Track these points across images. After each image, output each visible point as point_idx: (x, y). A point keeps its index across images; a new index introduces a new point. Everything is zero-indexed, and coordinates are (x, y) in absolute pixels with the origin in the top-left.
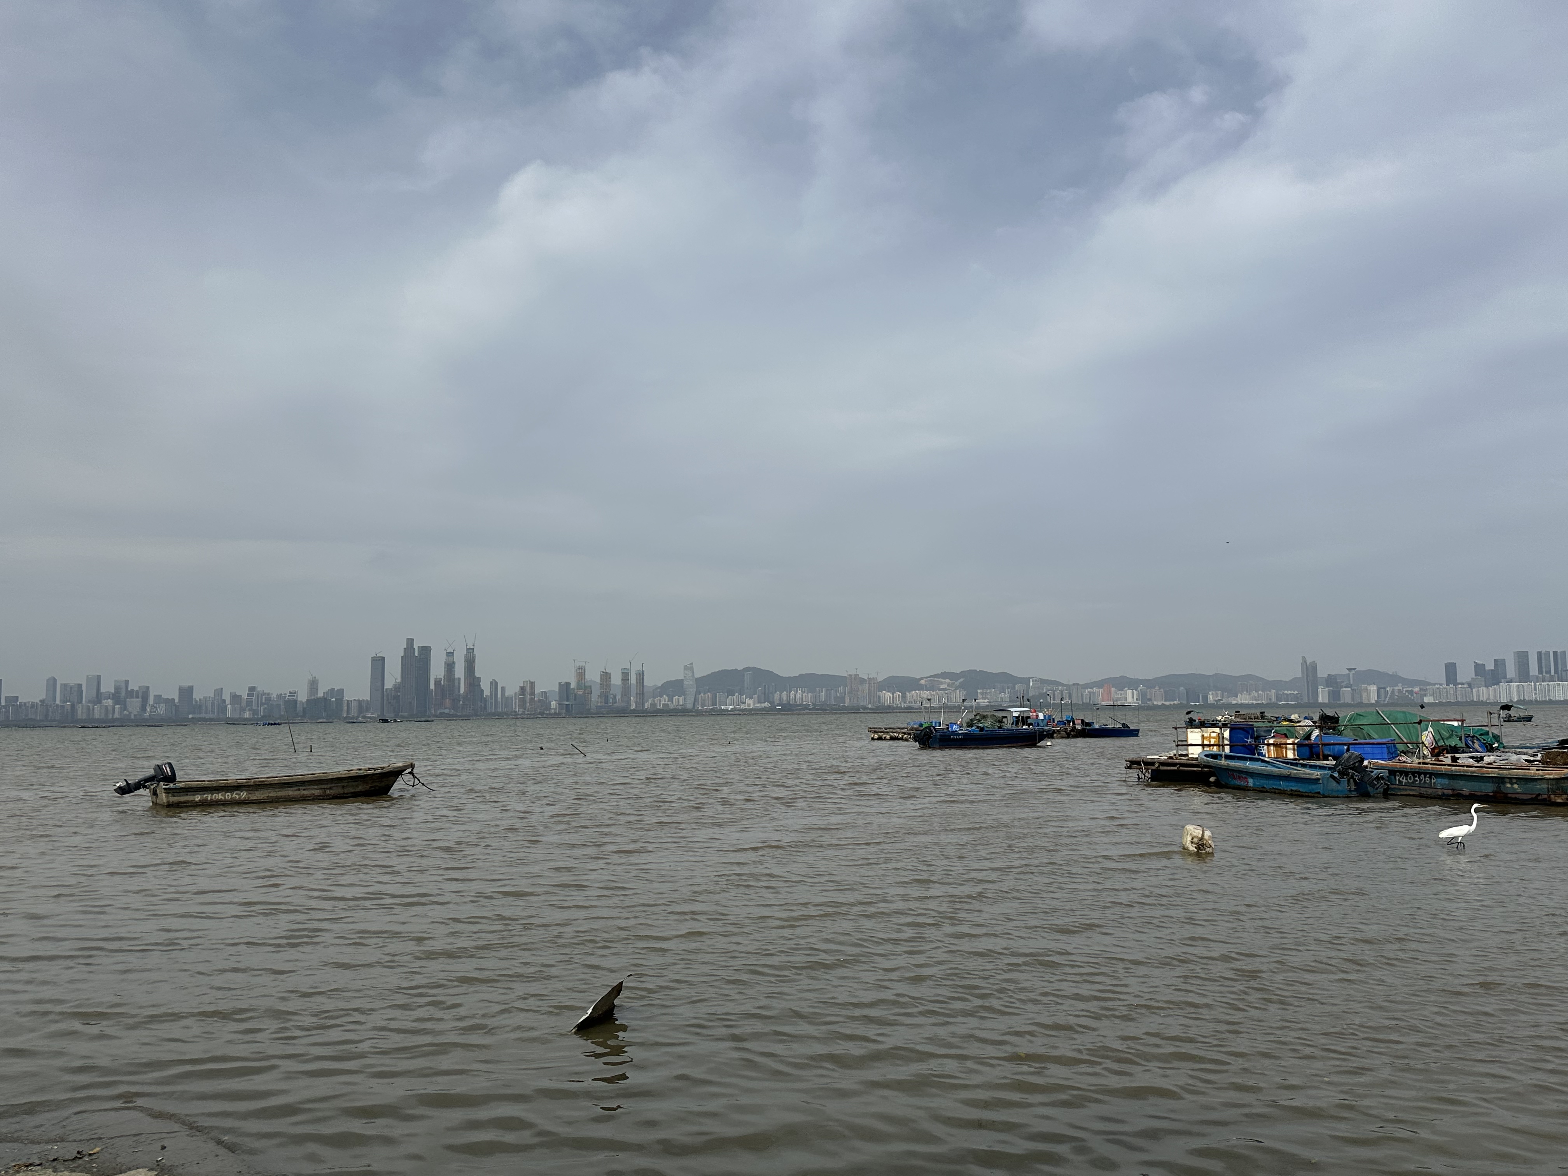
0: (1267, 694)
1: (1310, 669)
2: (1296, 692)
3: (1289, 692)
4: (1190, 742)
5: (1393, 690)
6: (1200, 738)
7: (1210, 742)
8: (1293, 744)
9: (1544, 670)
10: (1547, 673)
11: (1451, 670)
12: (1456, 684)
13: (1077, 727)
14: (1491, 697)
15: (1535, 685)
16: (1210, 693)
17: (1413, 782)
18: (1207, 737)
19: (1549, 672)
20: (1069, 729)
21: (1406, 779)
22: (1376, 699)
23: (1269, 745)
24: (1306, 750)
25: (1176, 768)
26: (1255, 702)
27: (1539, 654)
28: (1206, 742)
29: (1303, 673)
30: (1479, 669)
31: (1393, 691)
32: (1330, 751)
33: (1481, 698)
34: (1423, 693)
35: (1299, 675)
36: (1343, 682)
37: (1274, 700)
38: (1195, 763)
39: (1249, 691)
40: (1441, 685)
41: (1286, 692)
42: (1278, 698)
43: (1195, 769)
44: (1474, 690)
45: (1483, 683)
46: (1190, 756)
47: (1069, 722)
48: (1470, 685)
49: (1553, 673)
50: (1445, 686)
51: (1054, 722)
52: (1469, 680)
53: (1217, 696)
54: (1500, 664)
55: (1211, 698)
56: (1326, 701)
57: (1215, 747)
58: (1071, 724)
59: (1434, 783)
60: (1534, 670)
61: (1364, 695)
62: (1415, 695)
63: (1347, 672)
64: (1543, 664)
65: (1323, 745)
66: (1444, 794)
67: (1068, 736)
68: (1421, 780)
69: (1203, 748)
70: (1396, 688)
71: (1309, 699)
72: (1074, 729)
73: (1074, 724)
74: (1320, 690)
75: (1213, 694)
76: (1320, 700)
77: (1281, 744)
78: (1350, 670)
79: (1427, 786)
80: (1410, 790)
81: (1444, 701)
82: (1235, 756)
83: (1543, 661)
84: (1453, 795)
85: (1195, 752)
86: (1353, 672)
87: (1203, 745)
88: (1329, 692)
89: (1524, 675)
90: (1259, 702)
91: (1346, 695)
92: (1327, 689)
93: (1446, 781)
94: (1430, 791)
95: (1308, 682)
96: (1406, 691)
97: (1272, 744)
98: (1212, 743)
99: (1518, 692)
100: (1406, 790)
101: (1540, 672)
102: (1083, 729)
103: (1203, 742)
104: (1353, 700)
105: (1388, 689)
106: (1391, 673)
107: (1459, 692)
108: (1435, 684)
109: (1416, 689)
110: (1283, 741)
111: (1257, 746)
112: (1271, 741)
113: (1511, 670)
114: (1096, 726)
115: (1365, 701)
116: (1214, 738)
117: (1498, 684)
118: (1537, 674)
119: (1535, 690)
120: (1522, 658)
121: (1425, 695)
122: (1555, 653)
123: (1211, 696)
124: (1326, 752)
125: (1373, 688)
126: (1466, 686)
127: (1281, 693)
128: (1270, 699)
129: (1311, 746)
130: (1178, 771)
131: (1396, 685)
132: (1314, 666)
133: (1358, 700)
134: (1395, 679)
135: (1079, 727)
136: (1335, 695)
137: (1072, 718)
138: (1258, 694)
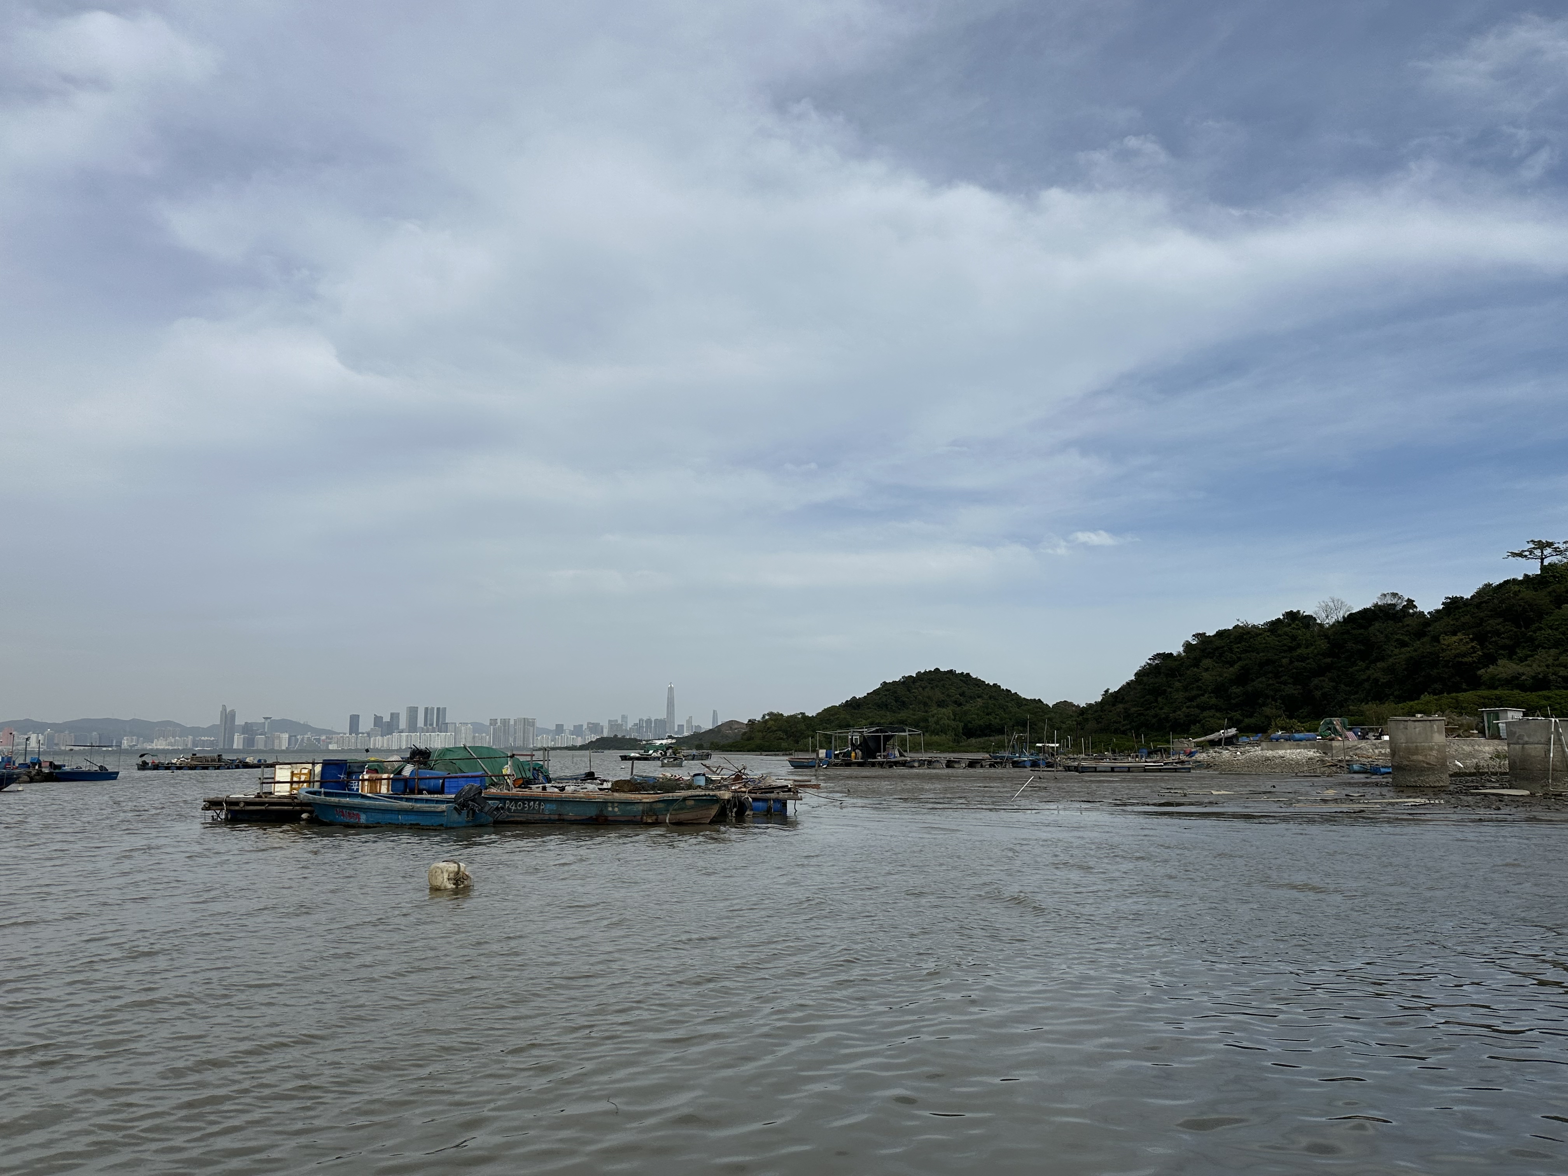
0: (184, 740)
1: (228, 717)
2: (213, 739)
3: (206, 738)
4: (277, 779)
5: (303, 738)
6: (289, 774)
7: (300, 778)
8: (388, 779)
9: (428, 723)
10: (430, 725)
11: (354, 720)
12: (357, 733)
13: (43, 770)
14: (385, 746)
15: (420, 735)
16: (125, 738)
17: (522, 809)
18: (297, 774)
19: (432, 725)
20: (34, 772)
21: (516, 807)
22: (287, 746)
23: (363, 780)
24: (401, 786)
25: (263, 808)
26: (170, 748)
27: (426, 709)
28: (295, 779)
29: (221, 721)
30: (378, 720)
31: (303, 740)
32: (425, 784)
33: (377, 746)
34: (328, 741)
35: (219, 723)
36: (258, 730)
37: (189, 746)
38: (281, 801)
39: (165, 737)
40: (345, 734)
41: (203, 738)
42: (195, 744)
43: (286, 808)
44: (372, 739)
45: (380, 733)
46: (276, 794)
47: (34, 764)
48: (368, 734)
49: (435, 726)
50: (348, 735)
51: (14, 764)
52: (368, 730)
53: (132, 742)
54: (395, 716)
55: (125, 744)
56: (241, 747)
57: (305, 784)
58: (37, 767)
59: (543, 809)
60: (420, 723)
61: (276, 742)
62: (321, 743)
63: (263, 720)
64: (428, 718)
65: (418, 779)
66: (550, 820)
67: (32, 780)
68: (530, 807)
69: (292, 785)
70: (306, 736)
71: (224, 746)
72: (39, 772)
73: (40, 766)
74: (236, 737)
75: (127, 740)
76: (235, 747)
77: (376, 779)
78: (266, 718)
79: (535, 812)
80: (517, 816)
81: (346, 748)
82: (333, 793)
83: (429, 715)
84: (559, 820)
85: (282, 790)
86: (269, 720)
87: (292, 782)
88: (244, 738)
89: (412, 727)
90: (175, 748)
91: (260, 742)
92: (242, 736)
93: (554, 807)
94: (537, 817)
95: (225, 729)
96: (314, 739)
97: (366, 780)
98: (302, 779)
99: (407, 741)
100: (514, 816)
101: (425, 724)
102: (51, 773)
103: (292, 778)
104: (265, 746)
105: (299, 737)
106: (302, 723)
107: (359, 741)
108: (339, 733)
109: (324, 737)
110: (379, 776)
111: (348, 782)
112: (366, 777)
113: (403, 723)
114: (67, 769)
115: (276, 748)
116: (304, 774)
117: (391, 734)
118: (423, 726)
119: (420, 739)
120: (413, 712)
121: (330, 743)
122: (438, 709)
123: (125, 742)
124: (422, 787)
125: (285, 736)
126: (365, 735)
127: (197, 739)
128: (187, 745)
129: (406, 780)
130: (266, 811)
131: (306, 734)
132: (233, 715)
133: (270, 747)
134: (306, 728)
135: (46, 771)
136: (250, 742)
137: (39, 760)
138: (175, 740)
